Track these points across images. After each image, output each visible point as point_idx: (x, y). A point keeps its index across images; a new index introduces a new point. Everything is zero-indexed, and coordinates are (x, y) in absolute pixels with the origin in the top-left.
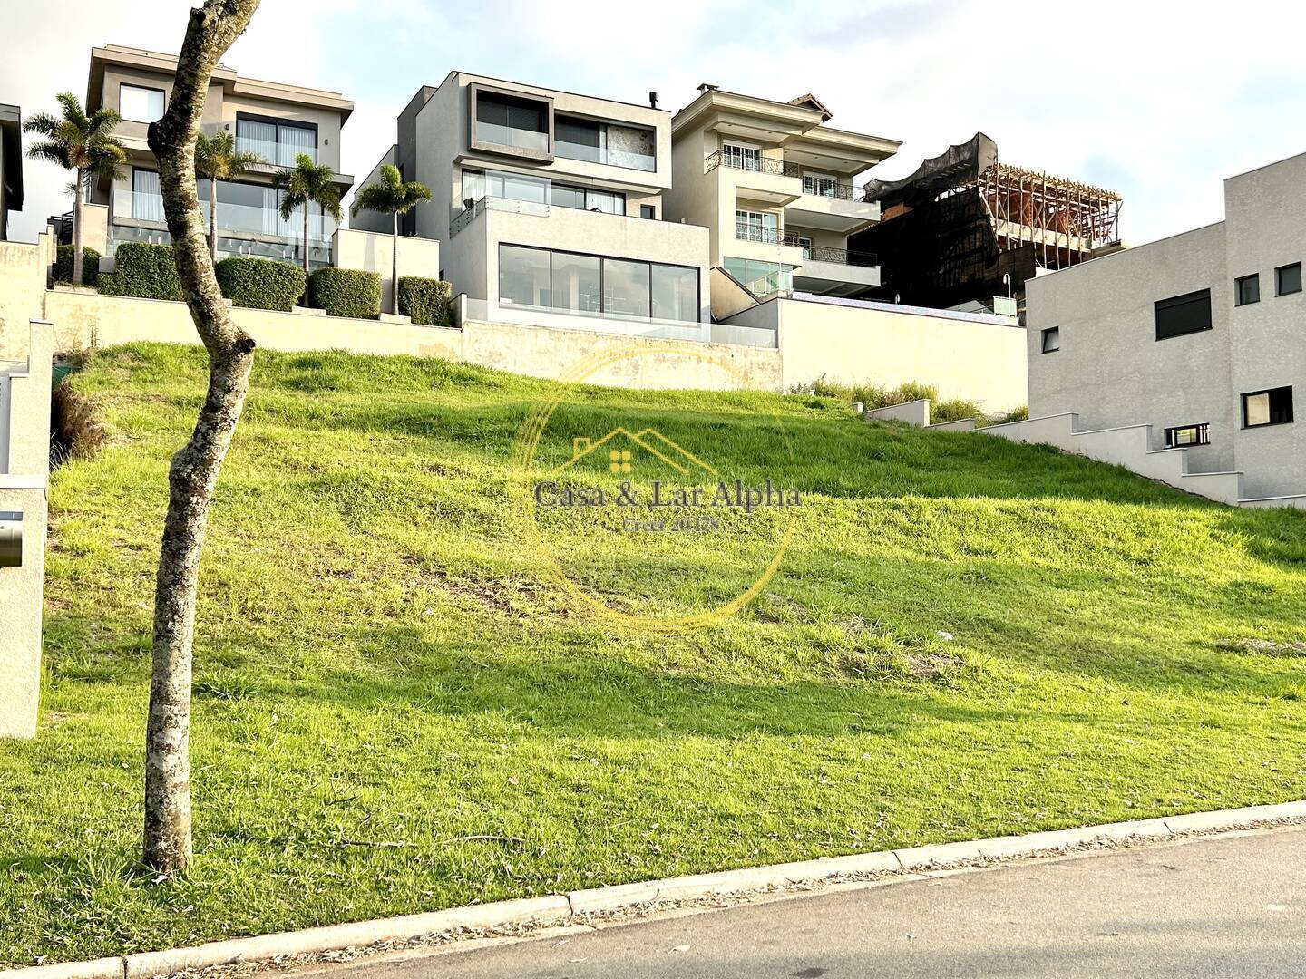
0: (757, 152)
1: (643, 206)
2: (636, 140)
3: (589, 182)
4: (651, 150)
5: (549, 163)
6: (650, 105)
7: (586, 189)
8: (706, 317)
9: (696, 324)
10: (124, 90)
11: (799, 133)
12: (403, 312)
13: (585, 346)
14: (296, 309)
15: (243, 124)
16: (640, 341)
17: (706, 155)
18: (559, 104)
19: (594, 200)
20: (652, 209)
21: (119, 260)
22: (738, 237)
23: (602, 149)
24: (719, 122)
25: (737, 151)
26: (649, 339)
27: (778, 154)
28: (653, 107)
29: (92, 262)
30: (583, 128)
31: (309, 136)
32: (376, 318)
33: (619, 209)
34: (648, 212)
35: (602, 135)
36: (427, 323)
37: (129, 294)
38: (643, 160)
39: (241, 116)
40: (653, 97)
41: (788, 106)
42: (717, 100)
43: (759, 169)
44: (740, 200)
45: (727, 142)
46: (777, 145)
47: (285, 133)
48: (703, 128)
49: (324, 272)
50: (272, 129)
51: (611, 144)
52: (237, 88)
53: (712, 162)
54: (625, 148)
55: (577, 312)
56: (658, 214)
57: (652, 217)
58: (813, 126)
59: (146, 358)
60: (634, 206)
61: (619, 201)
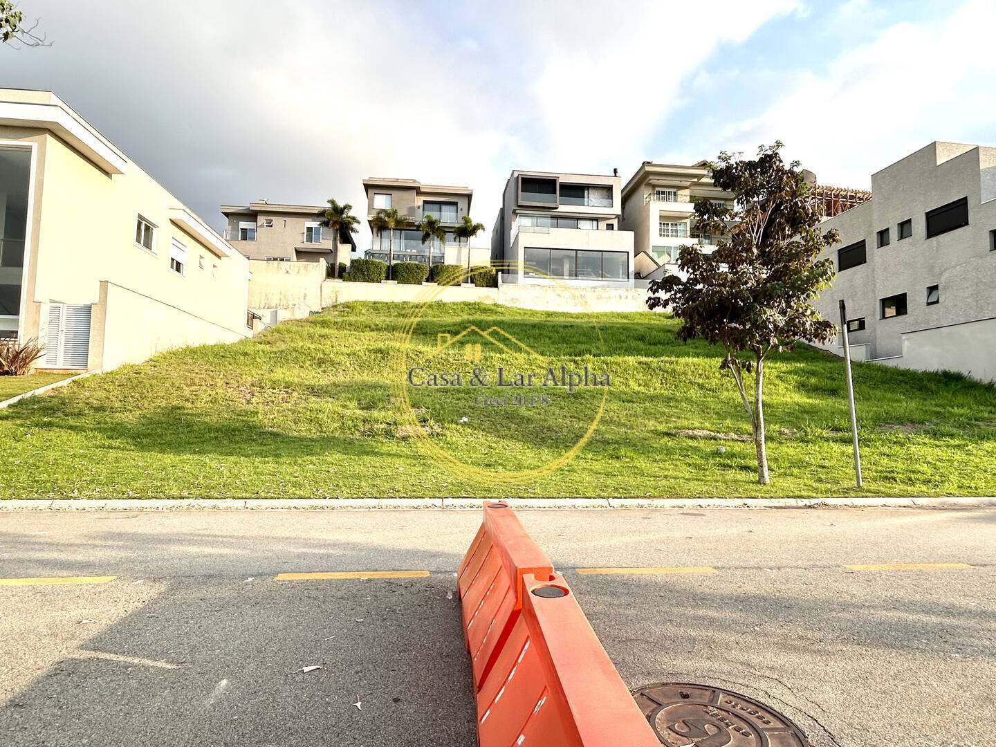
0: (675, 193)
1: (607, 225)
2: (605, 192)
3: (578, 215)
4: (611, 197)
5: (557, 208)
6: (614, 175)
7: (578, 219)
8: (632, 276)
9: (627, 280)
10: (376, 196)
11: (696, 180)
12: (472, 282)
13: (560, 293)
14: (423, 283)
15: (426, 206)
16: (589, 289)
17: (645, 196)
18: (562, 179)
19: (582, 224)
20: (613, 225)
21: (351, 267)
22: (661, 235)
23: (586, 199)
24: (650, 179)
25: (663, 193)
26: (594, 288)
27: (687, 192)
28: (616, 176)
29: (342, 268)
30: (575, 191)
31: (453, 208)
32: (460, 285)
33: (595, 227)
34: (610, 227)
35: (586, 192)
36: (483, 286)
37: (355, 280)
38: (606, 202)
39: (425, 202)
40: (615, 171)
41: (693, 167)
42: (648, 168)
43: (676, 200)
44: (661, 217)
45: (657, 189)
46: (686, 188)
47: (444, 207)
48: (645, 182)
49: (437, 267)
50: (438, 206)
51: (591, 196)
52: (422, 190)
53: (648, 200)
54: (598, 197)
55: (568, 277)
56: (616, 227)
57: (613, 229)
58: (703, 176)
59: (348, 307)
60: (603, 225)
61: (595, 223)
